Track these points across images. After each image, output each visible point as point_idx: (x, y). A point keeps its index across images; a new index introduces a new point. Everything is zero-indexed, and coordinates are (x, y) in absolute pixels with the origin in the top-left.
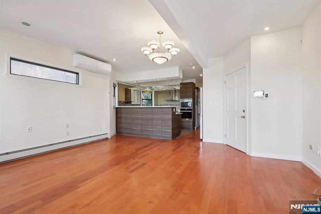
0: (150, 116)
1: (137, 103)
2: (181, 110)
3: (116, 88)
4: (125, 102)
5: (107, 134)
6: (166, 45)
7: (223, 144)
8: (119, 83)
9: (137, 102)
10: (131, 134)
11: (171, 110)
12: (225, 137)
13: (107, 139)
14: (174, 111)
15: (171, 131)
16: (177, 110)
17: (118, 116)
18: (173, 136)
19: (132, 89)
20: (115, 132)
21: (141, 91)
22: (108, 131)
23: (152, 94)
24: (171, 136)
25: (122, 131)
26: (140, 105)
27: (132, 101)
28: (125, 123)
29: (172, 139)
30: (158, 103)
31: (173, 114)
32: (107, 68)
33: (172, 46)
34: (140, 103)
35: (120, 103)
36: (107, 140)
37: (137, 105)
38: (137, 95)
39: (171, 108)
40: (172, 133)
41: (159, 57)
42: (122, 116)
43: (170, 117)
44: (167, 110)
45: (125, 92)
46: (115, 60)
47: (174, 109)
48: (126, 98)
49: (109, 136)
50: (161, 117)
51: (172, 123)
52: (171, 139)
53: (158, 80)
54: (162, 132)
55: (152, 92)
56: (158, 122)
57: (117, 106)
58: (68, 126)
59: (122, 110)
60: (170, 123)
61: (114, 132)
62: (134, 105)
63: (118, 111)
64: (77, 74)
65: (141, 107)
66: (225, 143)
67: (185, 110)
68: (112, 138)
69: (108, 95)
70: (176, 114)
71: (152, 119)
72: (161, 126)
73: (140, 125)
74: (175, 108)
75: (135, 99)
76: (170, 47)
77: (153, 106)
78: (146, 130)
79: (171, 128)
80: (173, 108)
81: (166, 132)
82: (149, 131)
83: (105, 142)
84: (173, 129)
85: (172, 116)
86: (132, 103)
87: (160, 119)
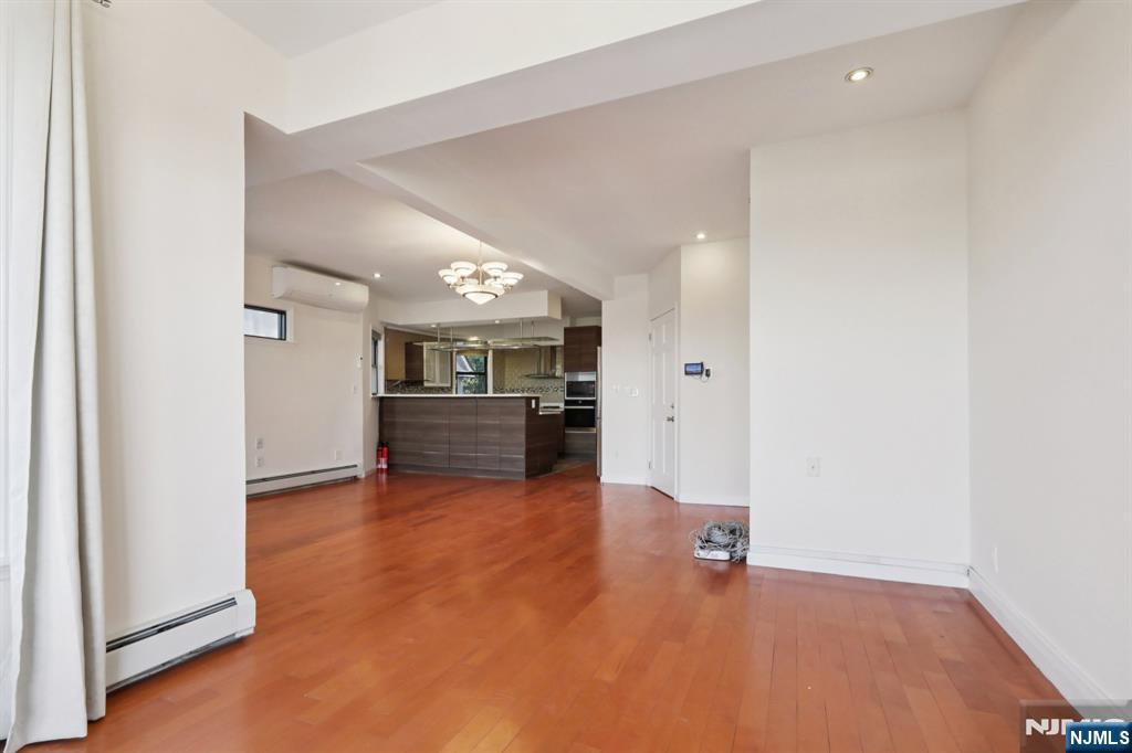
0: (470, 420)
1: (441, 385)
2: (567, 403)
3: (381, 344)
4: (406, 382)
5: (355, 466)
7: (646, 487)
8: (389, 327)
9: (442, 382)
10: (423, 468)
11: (523, 403)
12: (650, 468)
13: (355, 479)
14: (533, 406)
15: (523, 457)
16: (542, 405)
17: (385, 419)
18: (527, 470)
19: (426, 345)
21: (451, 353)
22: (359, 460)
23: (486, 359)
24: (523, 470)
25: (396, 462)
26: (449, 390)
27: (425, 378)
28: (407, 440)
29: (527, 477)
30: (504, 383)
31: (532, 414)
32: (358, 294)
34: (449, 385)
35: (390, 384)
36: (356, 482)
37: (442, 389)
38: (441, 362)
39: (524, 400)
40: (527, 463)
41: (476, 292)
42: (397, 420)
43: (521, 421)
44: (513, 403)
45: (406, 354)
46: (377, 276)
47: (533, 402)
48: (408, 371)
49: (362, 474)
50: (498, 422)
51: (528, 436)
52: (524, 479)
53: (497, 322)
54: (502, 460)
55: (486, 352)
56: (491, 435)
57: (381, 393)
58: (260, 444)
59: (397, 404)
60: (522, 437)
62: (430, 390)
63: (384, 407)
64: (282, 313)
65: (454, 395)
66: (649, 485)
67: (575, 403)
68: (366, 478)
69: (359, 364)
70: (540, 413)
71: (477, 428)
72: (500, 444)
73: (444, 443)
74: (537, 399)
75: (433, 373)
77: (490, 394)
78: (462, 458)
79: (524, 449)
80: (528, 400)
81: (512, 461)
82: (468, 459)
83: (350, 487)
84: (529, 453)
85: (527, 421)
86: (426, 384)
87: (495, 428)
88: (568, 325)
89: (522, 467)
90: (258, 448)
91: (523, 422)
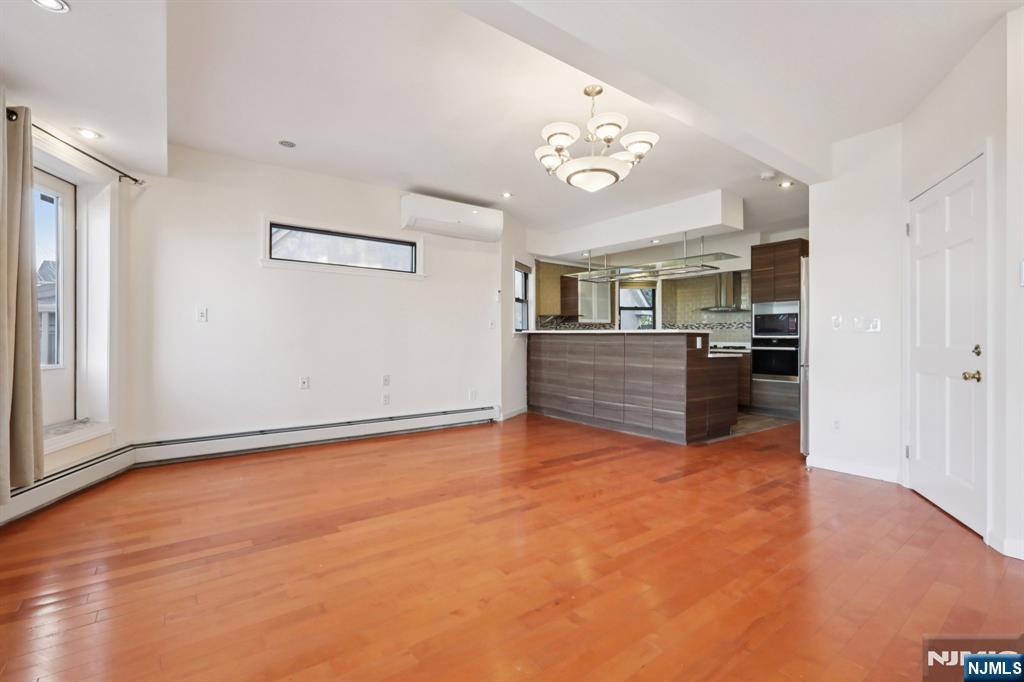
0: (617, 362)
1: (599, 320)
2: (755, 342)
3: (532, 278)
4: (561, 317)
5: (492, 408)
6: (598, 127)
7: (899, 487)
8: (542, 260)
9: (599, 318)
10: (566, 414)
11: (683, 342)
12: (908, 457)
13: (492, 422)
14: (699, 345)
15: (683, 414)
16: (711, 344)
17: (532, 358)
18: (689, 432)
19: (580, 275)
20: (526, 406)
21: (613, 283)
22: (497, 401)
23: (654, 291)
24: (683, 432)
25: (542, 405)
26: (612, 325)
27: (580, 313)
28: (551, 381)
29: (689, 441)
30: (675, 318)
31: (696, 357)
32: (491, 220)
33: (620, 127)
34: (609, 321)
35: (541, 320)
36: (492, 426)
37: (604, 326)
38: (598, 296)
39: (684, 338)
40: (687, 423)
41: (584, 171)
42: (544, 359)
43: (681, 366)
44: (670, 342)
45: (562, 289)
46: (507, 195)
47: (699, 340)
48: (563, 305)
49: (499, 418)
50: (651, 366)
51: (689, 387)
52: (685, 444)
53: (656, 242)
54: (655, 416)
55: (654, 284)
56: (642, 382)
57: (532, 329)
58: (387, 381)
59: (543, 341)
60: (681, 387)
61: (520, 405)
63: (532, 342)
64: (413, 244)
66: (907, 485)
67: (768, 342)
68: (508, 421)
69: (497, 297)
70: (710, 356)
71: (625, 373)
72: (652, 395)
73: (588, 388)
74: (705, 337)
75: (591, 306)
76: (612, 132)
78: (607, 407)
79: (684, 403)
80: (691, 338)
81: (669, 418)
82: (616, 409)
83: (484, 432)
84: (691, 410)
85: (688, 365)
86: (581, 320)
87: (644, 373)
88: (757, 242)
89: (681, 428)
90: (385, 384)
91: (683, 367)
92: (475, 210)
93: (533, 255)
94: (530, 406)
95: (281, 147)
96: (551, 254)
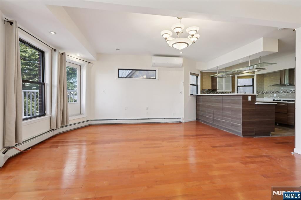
0: (220, 105)
1: (226, 91)
3: (199, 78)
4: (211, 90)
5: (180, 118)
10: (206, 122)
11: (241, 98)
13: (180, 122)
14: (250, 99)
15: (241, 125)
17: (197, 103)
18: (243, 132)
20: (196, 119)
21: (233, 77)
22: (182, 116)
23: (253, 79)
24: (241, 132)
25: (200, 119)
27: (217, 89)
28: (202, 111)
29: (244, 136)
31: (248, 104)
34: (232, 91)
36: (180, 124)
39: (242, 96)
40: (242, 129)
42: (200, 104)
43: (240, 107)
44: (236, 98)
45: (212, 80)
46: (181, 53)
47: (250, 97)
48: (212, 86)
49: (183, 121)
50: (230, 107)
51: (243, 115)
52: (242, 136)
53: (241, 61)
54: (232, 125)
55: (253, 76)
56: (228, 112)
57: (199, 94)
58: (147, 108)
59: (200, 98)
60: (240, 115)
61: (193, 118)
64: (155, 71)
68: (186, 123)
69: (182, 84)
70: (256, 103)
71: (223, 109)
72: (231, 117)
73: (212, 114)
74: (253, 96)
75: (223, 86)
78: (217, 121)
79: (241, 121)
81: (236, 126)
82: (220, 122)
83: (178, 125)
84: (244, 124)
85: (243, 107)
86: (218, 91)
87: (229, 109)
89: (240, 131)
90: (147, 110)
91: (241, 108)
92: (175, 59)
93: (199, 70)
94: (197, 119)
95: (117, 50)
96: (206, 69)
